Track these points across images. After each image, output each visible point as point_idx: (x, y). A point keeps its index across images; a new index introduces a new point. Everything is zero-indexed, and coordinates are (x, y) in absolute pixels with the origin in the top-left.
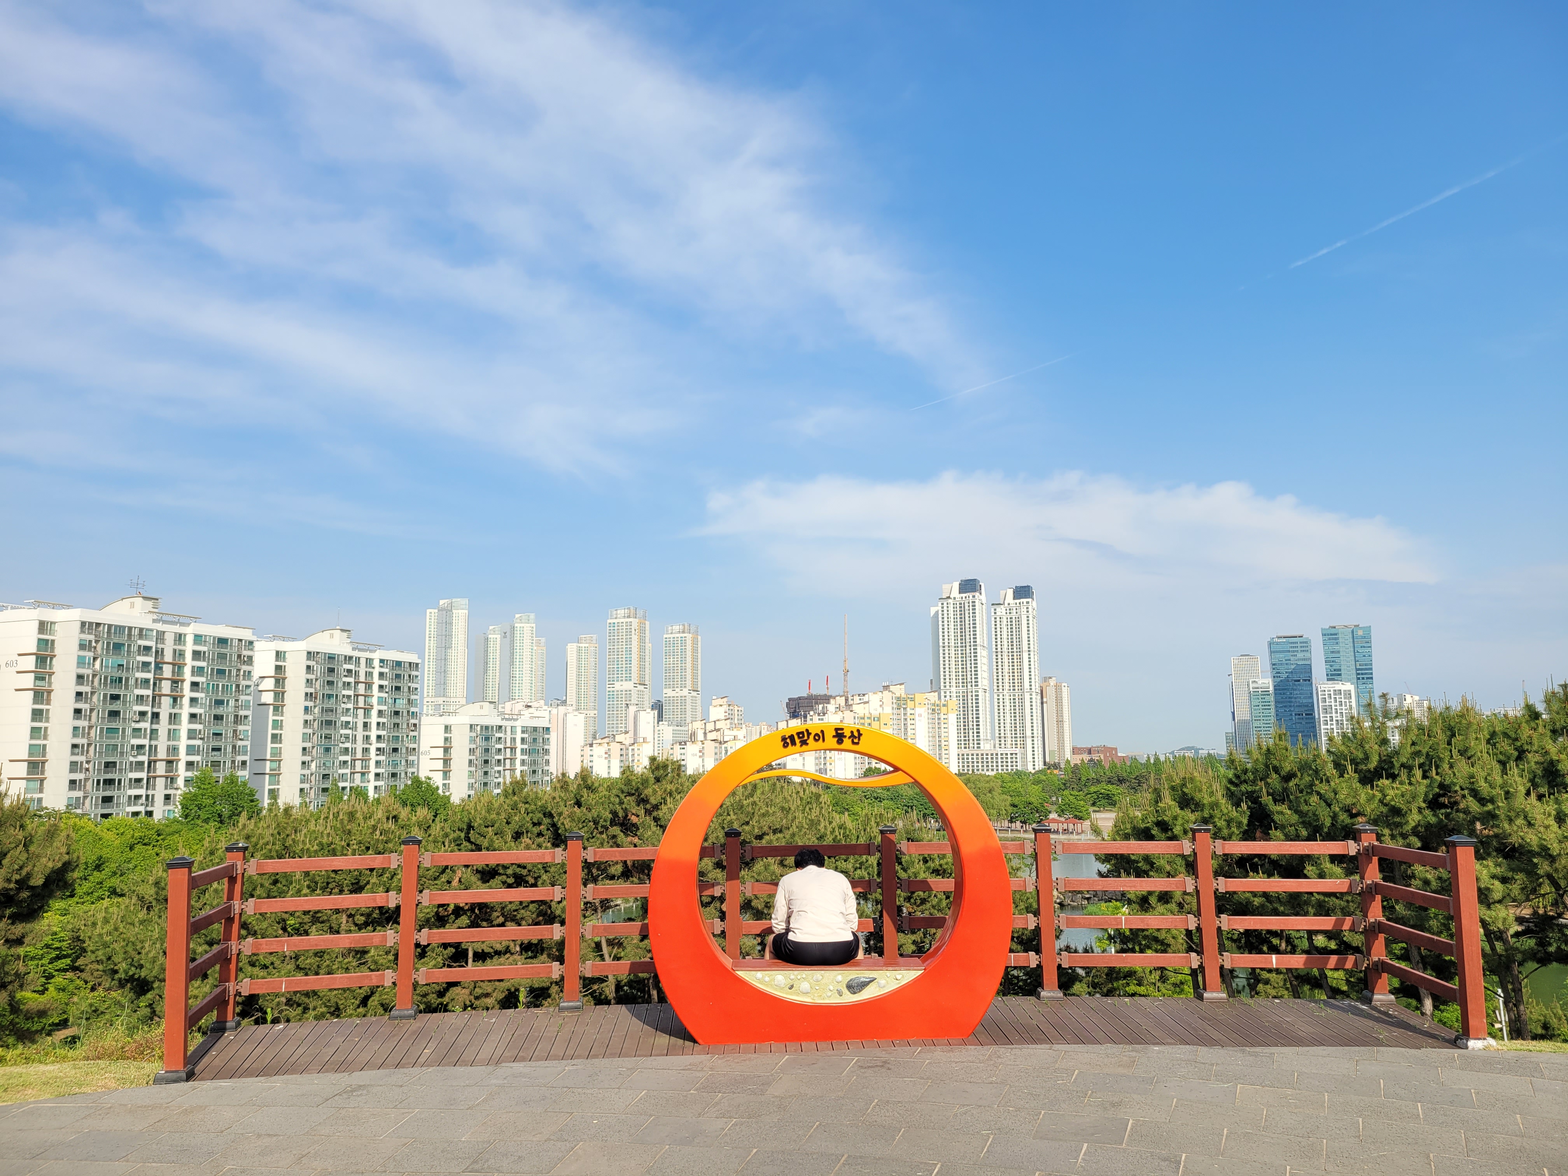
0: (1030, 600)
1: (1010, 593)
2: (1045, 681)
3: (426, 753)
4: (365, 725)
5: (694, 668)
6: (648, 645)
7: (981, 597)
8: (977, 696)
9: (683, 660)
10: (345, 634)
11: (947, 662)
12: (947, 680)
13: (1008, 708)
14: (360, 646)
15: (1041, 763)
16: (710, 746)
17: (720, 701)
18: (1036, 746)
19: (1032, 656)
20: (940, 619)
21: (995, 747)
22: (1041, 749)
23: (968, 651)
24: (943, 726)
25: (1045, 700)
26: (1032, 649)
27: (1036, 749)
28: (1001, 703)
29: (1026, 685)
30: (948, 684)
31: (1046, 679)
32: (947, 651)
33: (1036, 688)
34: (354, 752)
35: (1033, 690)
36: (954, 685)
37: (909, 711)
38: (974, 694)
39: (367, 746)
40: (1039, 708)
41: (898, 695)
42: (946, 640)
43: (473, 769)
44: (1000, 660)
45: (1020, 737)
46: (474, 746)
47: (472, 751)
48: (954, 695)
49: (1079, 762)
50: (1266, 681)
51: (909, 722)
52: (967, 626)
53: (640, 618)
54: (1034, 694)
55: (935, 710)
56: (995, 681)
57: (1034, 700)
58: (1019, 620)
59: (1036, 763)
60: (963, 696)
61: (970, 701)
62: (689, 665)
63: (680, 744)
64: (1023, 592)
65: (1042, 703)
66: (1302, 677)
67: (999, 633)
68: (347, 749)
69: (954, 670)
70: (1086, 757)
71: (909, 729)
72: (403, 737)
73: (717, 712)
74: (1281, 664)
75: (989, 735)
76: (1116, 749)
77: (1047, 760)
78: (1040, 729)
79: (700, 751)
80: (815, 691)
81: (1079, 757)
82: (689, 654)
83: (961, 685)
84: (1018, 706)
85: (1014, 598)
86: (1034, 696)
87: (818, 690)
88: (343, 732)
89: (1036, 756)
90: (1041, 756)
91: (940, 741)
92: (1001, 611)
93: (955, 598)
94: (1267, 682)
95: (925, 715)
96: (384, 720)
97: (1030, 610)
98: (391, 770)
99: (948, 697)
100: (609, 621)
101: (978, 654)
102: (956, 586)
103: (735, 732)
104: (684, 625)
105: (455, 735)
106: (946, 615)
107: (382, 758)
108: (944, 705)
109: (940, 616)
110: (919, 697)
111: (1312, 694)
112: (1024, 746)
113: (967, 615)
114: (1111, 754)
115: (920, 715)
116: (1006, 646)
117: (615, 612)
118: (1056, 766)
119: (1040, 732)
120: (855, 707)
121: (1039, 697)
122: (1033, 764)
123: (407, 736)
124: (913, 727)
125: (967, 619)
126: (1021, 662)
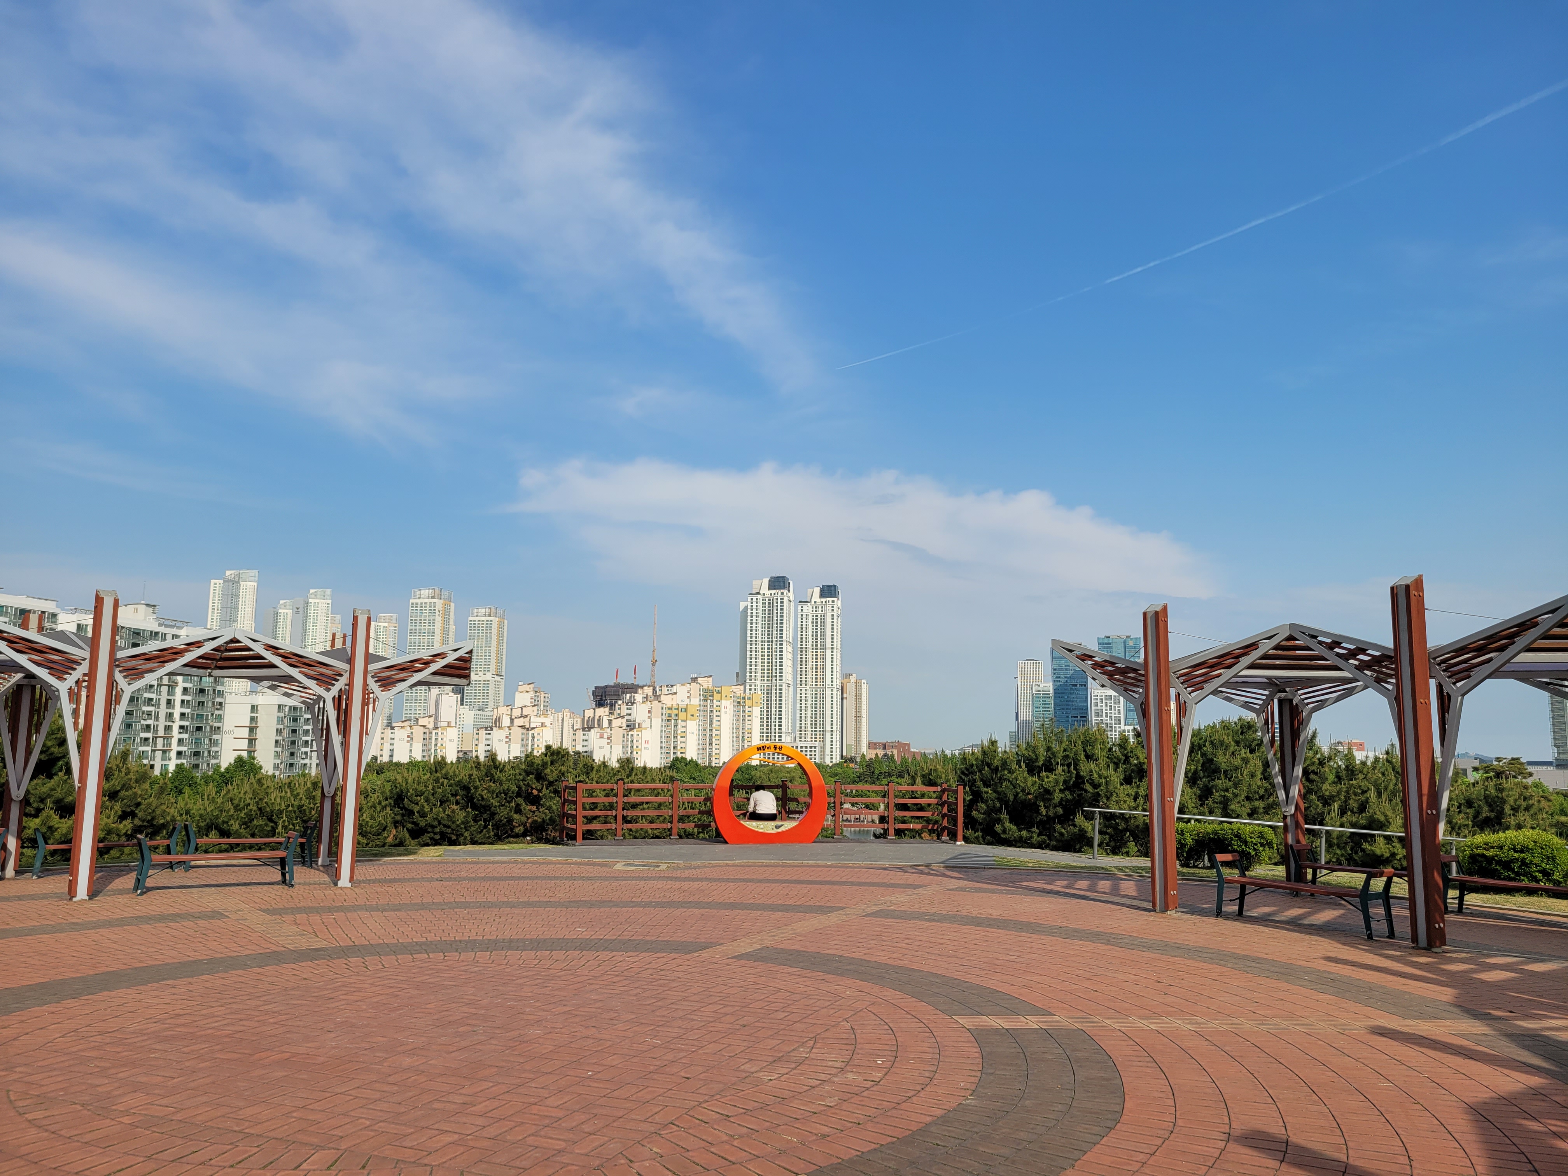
0: (835, 599)
1: (817, 591)
2: (846, 678)
3: (230, 732)
4: (169, 702)
5: (499, 652)
6: (452, 628)
7: (789, 594)
8: (781, 690)
9: (488, 643)
10: (151, 609)
11: (754, 656)
12: (753, 674)
13: (809, 702)
14: (167, 622)
15: (839, 757)
16: (517, 732)
17: (527, 687)
18: (834, 740)
19: (835, 653)
20: (749, 614)
21: (795, 740)
22: (839, 744)
23: (774, 646)
24: (747, 718)
25: (845, 696)
26: (835, 646)
27: (834, 743)
28: (803, 698)
29: (828, 682)
30: (753, 677)
31: (847, 676)
32: (754, 646)
33: (837, 684)
34: (156, 728)
35: (835, 686)
36: (760, 678)
37: (715, 703)
38: (778, 688)
39: (170, 724)
40: (839, 704)
41: (705, 687)
42: (754, 635)
43: (279, 749)
44: (804, 656)
45: (820, 731)
46: (282, 727)
47: (279, 732)
48: (759, 688)
49: (873, 756)
50: (1047, 684)
51: (715, 714)
52: (775, 622)
53: (445, 600)
54: (835, 690)
55: (740, 702)
56: (799, 676)
57: (835, 696)
58: (824, 617)
59: (834, 757)
60: (768, 690)
61: (774, 695)
62: (494, 649)
63: (486, 729)
64: (828, 591)
65: (842, 699)
66: (1079, 682)
67: (804, 629)
68: (148, 726)
69: (760, 664)
70: (880, 752)
71: (714, 721)
72: (207, 715)
73: (523, 698)
74: (1062, 669)
75: (790, 728)
76: (909, 745)
77: (845, 754)
78: (839, 723)
79: (507, 737)
80: (622, 680)
81: (874, 752)
82: (494, 637)
83: (766, 678)
84: (819, 701)
85: (821, 597)
86: (835, 692)
87: (626, 679)
88: (146, 708)
89: (834, 750)
90: (839, 750)
91: (743, 733)
92: (807, 608)
93: (764, 594)
94: (1048, 686)
95: (730, 707)
96: (189, 698)
97: (835, 609)
98: (194, 748)
99: (753, 690)
100: (412, 601)
101: (784, 650)
102: (766, 582)
103: (542, 719)
104: (490, 608)
105: (261, 715)
106: (754, 610)
107: (185, 736)
108: (749, 698)
109: (749, 611)
110: (725, 690)
111: (1086, 697)
112: (823, 740)
113: (775, 611)
114: (904, 750)
115: (726, 707)
116: (810, 643)
117: (418, 592)
118: (852, 760)
119: (839, 727)
120: (663, 698)
121: (839, 693)
122: (832, 758)
123: (212, 715)
124: (718, 718)
125: (775, 615)
126: (824, 659)
